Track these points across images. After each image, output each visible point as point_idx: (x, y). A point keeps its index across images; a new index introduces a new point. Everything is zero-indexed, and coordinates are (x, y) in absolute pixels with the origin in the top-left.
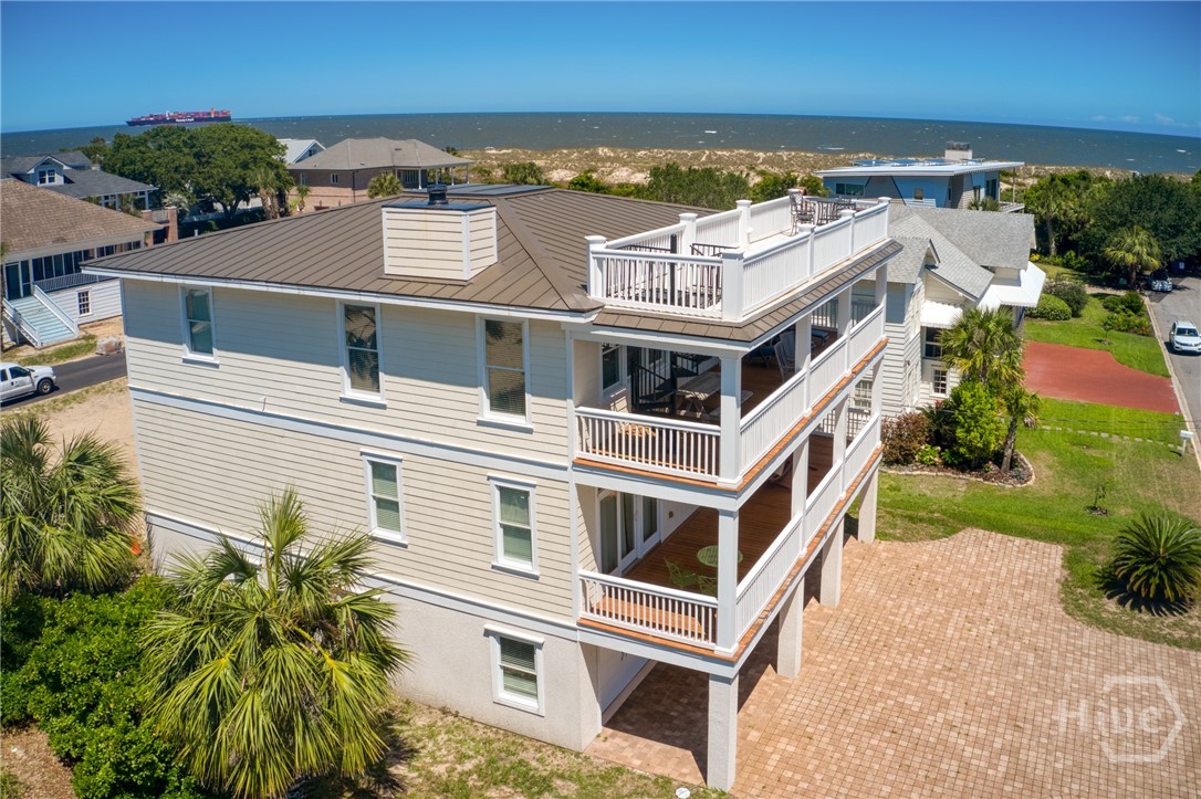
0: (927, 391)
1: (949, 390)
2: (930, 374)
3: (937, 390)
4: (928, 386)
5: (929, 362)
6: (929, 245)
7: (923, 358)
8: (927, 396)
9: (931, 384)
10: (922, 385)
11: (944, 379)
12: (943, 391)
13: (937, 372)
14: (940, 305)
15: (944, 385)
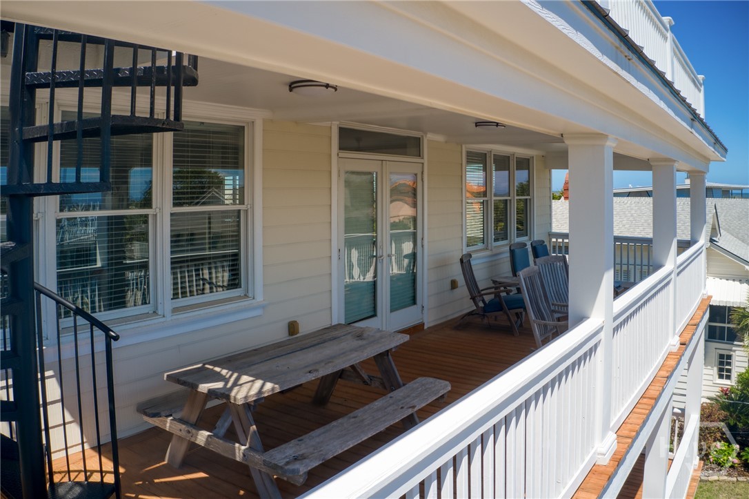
0: (711, 378)
1: (734, 375)
2: (715, 358)
3: (721, 377)
4: (711, 372)
5: (714, 345)
6: (715, 211)
7: (706, 341)
8: (711, 383)
9: (716, 369)
10: (705, 371)
11: (729, 364)
12: (728, 377)
13: (721, 356)
14: (724, 281)
15: (729, 371)
